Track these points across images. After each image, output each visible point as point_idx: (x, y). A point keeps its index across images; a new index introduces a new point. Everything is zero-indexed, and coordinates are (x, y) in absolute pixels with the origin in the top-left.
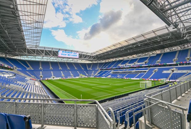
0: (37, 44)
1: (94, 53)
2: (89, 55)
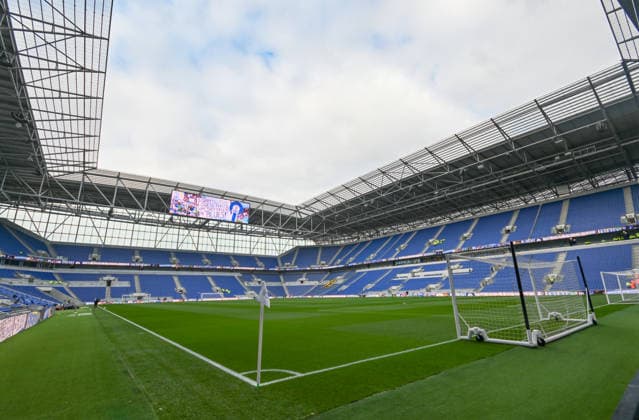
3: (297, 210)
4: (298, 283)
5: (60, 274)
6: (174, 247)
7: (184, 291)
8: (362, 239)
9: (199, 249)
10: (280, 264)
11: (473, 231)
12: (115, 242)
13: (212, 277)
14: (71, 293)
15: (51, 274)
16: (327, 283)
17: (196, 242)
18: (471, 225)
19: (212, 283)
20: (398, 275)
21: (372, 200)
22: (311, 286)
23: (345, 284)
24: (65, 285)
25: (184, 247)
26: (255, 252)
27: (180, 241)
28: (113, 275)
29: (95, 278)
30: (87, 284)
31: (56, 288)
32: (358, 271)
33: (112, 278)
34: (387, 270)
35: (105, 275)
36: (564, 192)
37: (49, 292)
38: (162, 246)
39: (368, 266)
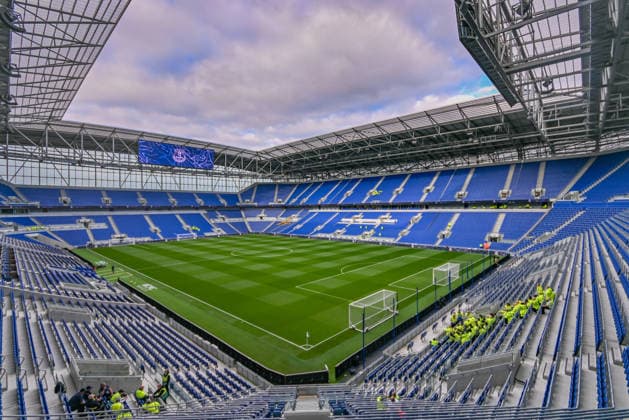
0: (56, 114)
1: (267, 153)
2: (248, 156)
3: (257, 154)
4: (257, 219)
5: (38, 218)
6: (139, 187)
7: (159, 231)
8: (315, 180)
9: (164, 188)
10: (240, 199)
11: (404, 187)
12: (79, 184)
13: (181, 215)
14: (55, 236)
15: (28, 218)
16: (284, 219)
17: (159, 181)
18: (404, 179)
19: (182, 221)
20: (343, 220)
21: (326, 155)
22: (269, 223)
23: (299, 223)
24: (46, 228)
25: (148, 187)
26: (217, 190)
27: (144, 181)
28: (88, 217)
29: (72, 220)
30: (67, 227)
31: (41, 233)
32: (310, 211)
33: (88, 220)
34: (334, 213)
35: (80, 217)
36: (473, 161)
37: (36, 238)
38: (127, 186)
39: (320, 207)
